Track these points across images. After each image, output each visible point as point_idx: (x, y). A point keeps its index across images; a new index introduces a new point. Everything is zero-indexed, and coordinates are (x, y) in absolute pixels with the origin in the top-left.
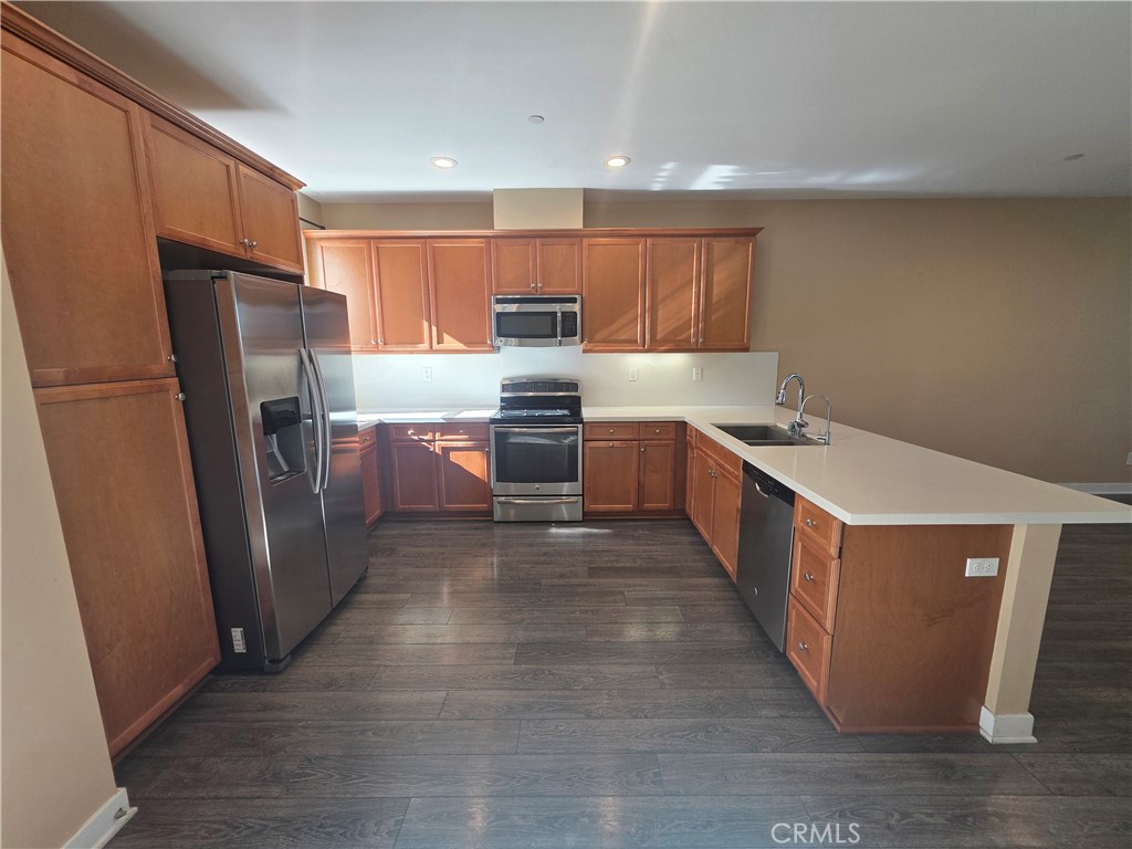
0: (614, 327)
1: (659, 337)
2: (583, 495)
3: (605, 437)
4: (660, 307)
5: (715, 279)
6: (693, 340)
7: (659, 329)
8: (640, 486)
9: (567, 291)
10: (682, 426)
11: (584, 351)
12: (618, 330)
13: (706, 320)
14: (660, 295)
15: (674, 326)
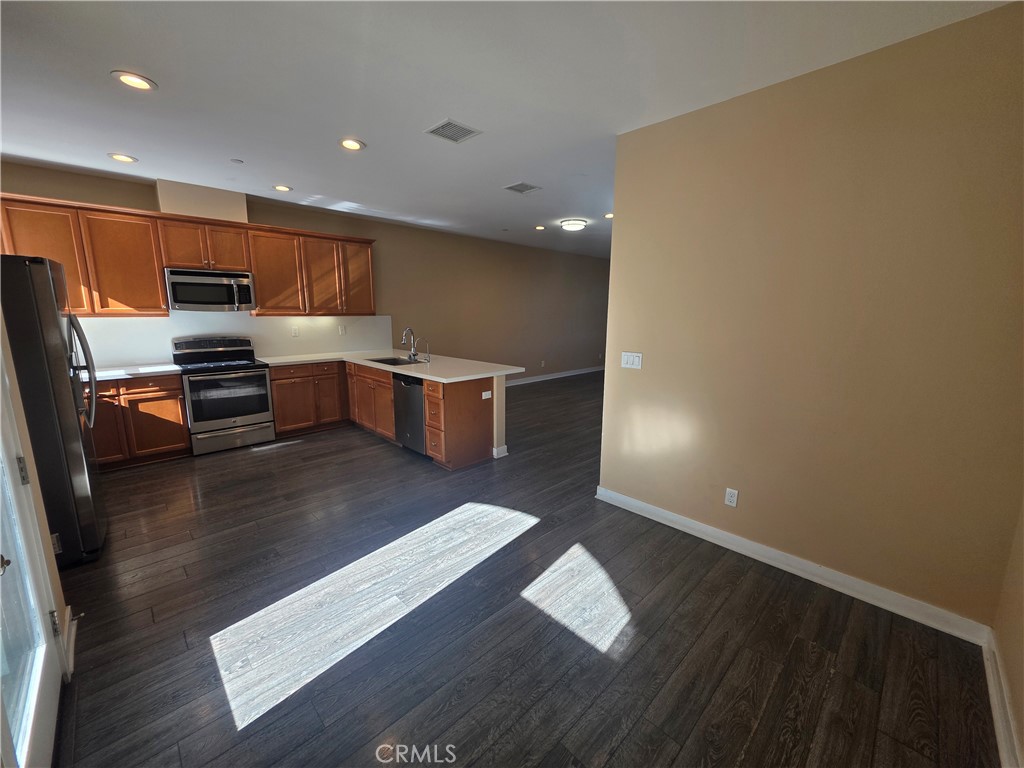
0: (281, 297)
1: (315, 305)
2: (273, 421)
3: (288, 376)
4: (314, 285)
5: (350, 268)
6: (339, 308)
7: (315, 300)
8: (317, 408)
9: (239, 268)
10: (342, 364)
11: (257, 315)
12: (284, 300)
13: (347, 295)
14: (314, 276)
15: (326, 298)
